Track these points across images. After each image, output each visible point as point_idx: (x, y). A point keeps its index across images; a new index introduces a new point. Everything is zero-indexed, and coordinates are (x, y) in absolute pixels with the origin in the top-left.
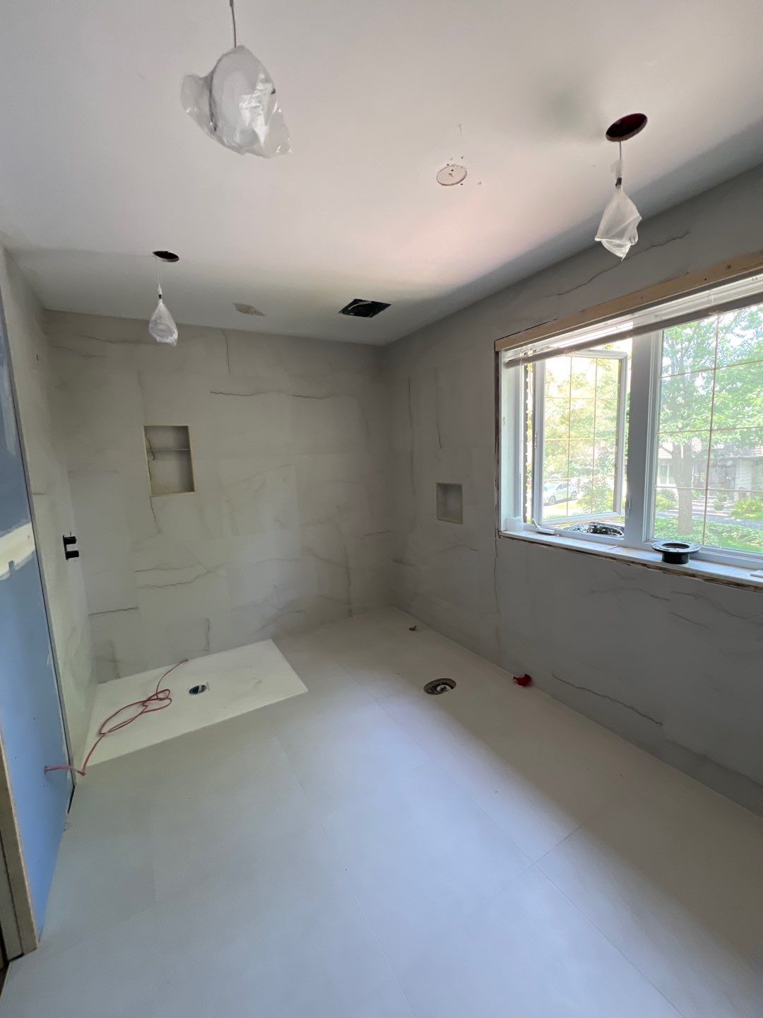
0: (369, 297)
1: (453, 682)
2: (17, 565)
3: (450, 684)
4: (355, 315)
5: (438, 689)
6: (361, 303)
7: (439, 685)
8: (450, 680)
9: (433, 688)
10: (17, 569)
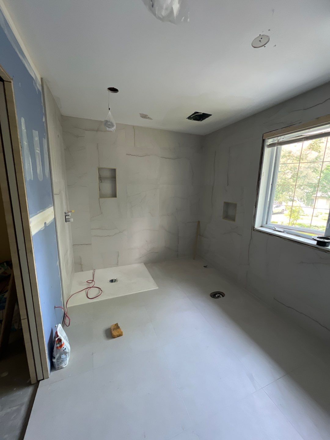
0: (202, 111)
1: (224, 294)
2: (47, 224)
3: (222, 294)
4: (194, 120)
5: (216, 296)
6: (198, 114)
7: (217, 294)
8: (222, 293)
9: (214, 295)
10: (47, 225)
